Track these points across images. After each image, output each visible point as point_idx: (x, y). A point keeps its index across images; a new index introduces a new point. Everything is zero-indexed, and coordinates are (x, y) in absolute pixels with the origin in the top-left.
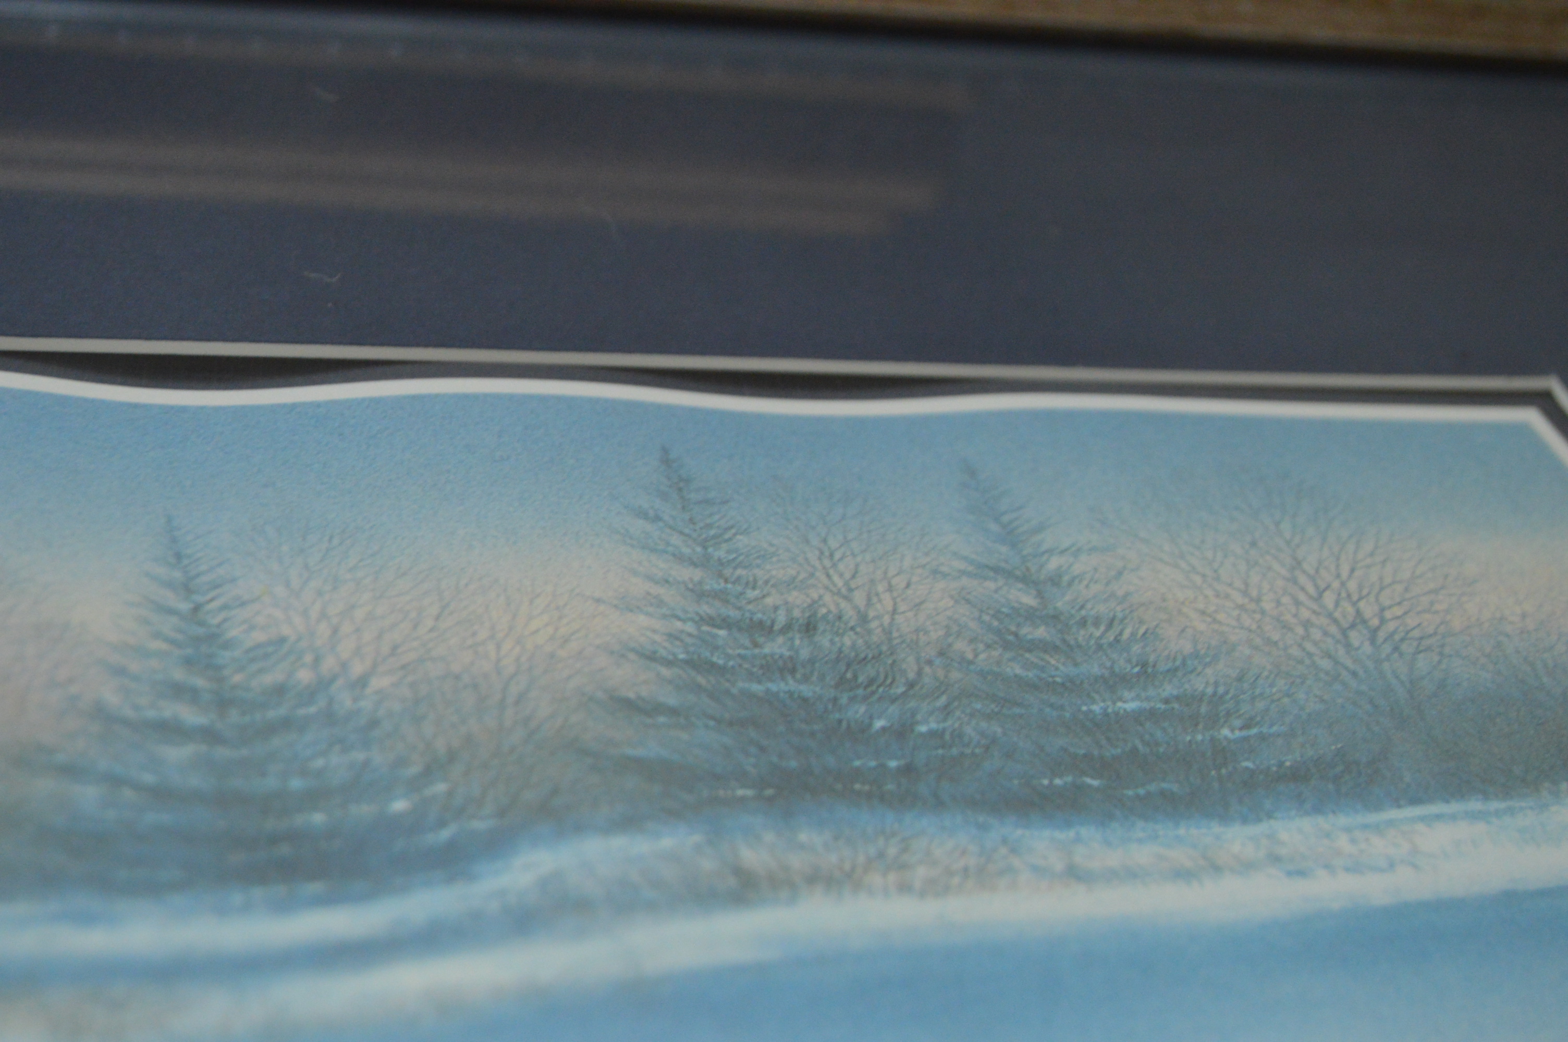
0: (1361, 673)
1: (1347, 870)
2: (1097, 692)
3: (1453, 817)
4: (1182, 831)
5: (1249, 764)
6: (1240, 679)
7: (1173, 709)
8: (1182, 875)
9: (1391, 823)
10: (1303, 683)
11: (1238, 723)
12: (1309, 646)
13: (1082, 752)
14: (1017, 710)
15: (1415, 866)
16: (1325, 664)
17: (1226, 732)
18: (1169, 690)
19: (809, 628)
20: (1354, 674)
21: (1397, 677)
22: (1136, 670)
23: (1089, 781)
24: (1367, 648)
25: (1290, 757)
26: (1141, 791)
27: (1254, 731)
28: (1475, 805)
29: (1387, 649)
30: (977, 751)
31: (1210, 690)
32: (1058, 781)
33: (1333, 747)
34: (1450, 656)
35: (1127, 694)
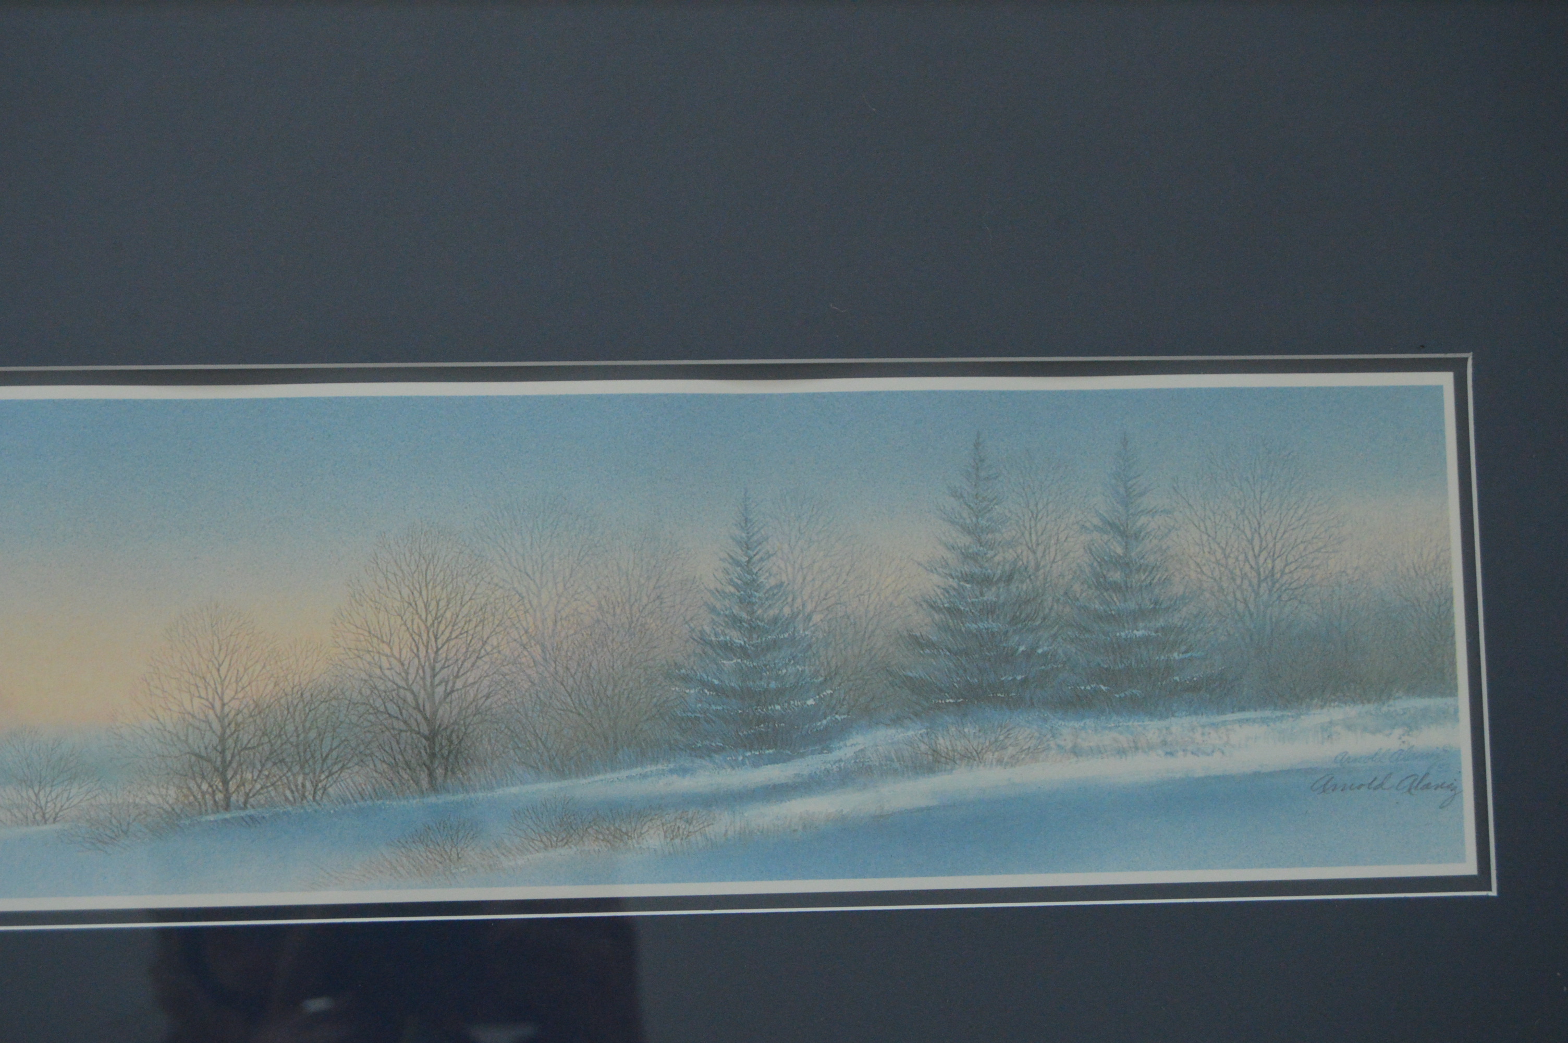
0: (1255, 615)
1: (1192, 753)
2: (1128, 623)
3: (1254, 721)
4: (1130, 724)
5: (1177, 678)
6: (1196, 616)
7: (1158, 636)
8: (1121, 752)
9: (1224, 723)
10: (1225, 621)
11: (1183, 648)
12: (1238, 595)
13: (1106, 666)
14: (1087, 636)
15: (1223, 753)
16: (1240, 607)
17: (1175, 655)
18: (1161, 623)
19: (1009, 579)
20: (1251, 615)
21: (1271, 619)
22: (1152, 606)
23: (1103, 687)
24: (1265, 597)
25: (1197, 675)
26: (1122, 695)
27: (1189, 654)
28: (1267, 713)
29: (1276, 596)
30: (1060, 666)
31: (1179, 624)
32: (1088, 688)
33: (1220, 669)
34: (1304, 603)
35: (1141, 625)
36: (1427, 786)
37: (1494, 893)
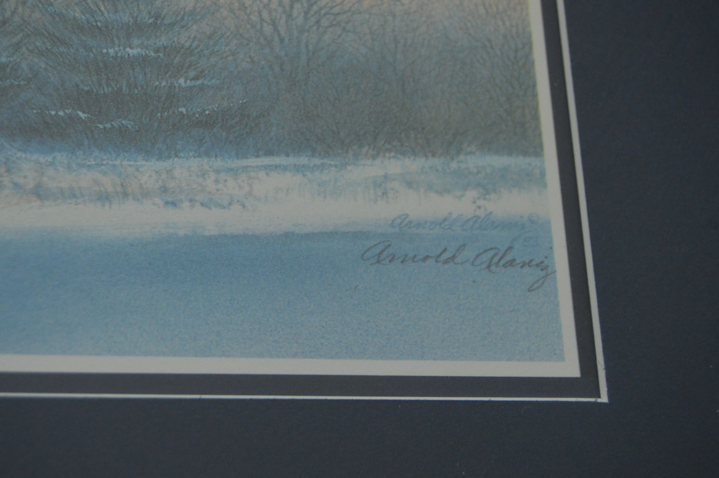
0: (287, 41)
1: (202, 204)
2: (118, 38)
3: (285, 168)
4: (118, 163)
5: (183, 110)
6: (210, 37)
7: (159, 56)
8: (104, 198)
9: (245, 168)
10: (247, 45)
11: (192, 74)
12: (265, 15)
13: (86, 89)
14: (62, 49)
15: (244, 206)
16: (268, 29)
17: (182, 81)
18: (163, 41)
20: (282, 40)
21: (307, 46)
22: (151, 21)
23: (80, 114)
24: (300, 20)
25: (210, 107)
26: (108, 126)
27: (199, 82)
28: (303, 160)
29: (313, 20)
30: (22, 83)
31: (187, 45)
32: (61, 113)
33: (241, 102)
34: (349, 31)
35: (136, 42)
36: (512, 263)
37: (604, 399)
